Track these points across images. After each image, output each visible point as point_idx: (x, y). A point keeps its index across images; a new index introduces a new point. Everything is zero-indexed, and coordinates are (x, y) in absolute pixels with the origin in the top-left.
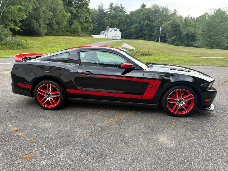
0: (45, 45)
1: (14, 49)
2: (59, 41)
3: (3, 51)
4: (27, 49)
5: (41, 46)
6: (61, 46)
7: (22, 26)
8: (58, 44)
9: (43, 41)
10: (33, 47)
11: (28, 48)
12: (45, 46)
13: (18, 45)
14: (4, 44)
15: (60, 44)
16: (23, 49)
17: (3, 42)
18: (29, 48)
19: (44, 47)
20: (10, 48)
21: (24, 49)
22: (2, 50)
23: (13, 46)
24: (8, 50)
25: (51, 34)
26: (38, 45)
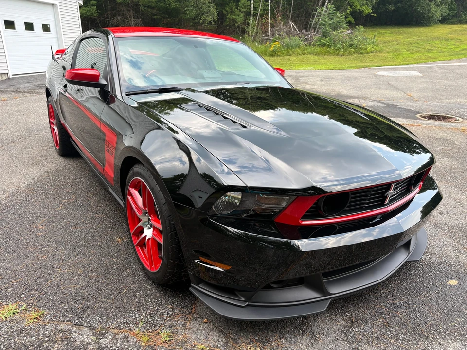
0: (416, 45)
1: (338, 55)
2: (459, 37)
3: (316, 57)
4: (366, 55)
5: (403, 47)
6: (456, 49)
7: (390, 5)
8: (453, 43)
9: (419, 37)
10: (380, 51)
11: (368, 53)
12: (412, 48)
13: (351, 45)
14: (323, 45)
15: (457, 44)
16: (356, 55)
17: (324, 41)
18: (372, 52)
19: (407, 50)
20: (330, 53)
21: (359, 54)
22: (316, 55)
23: (339, 49)
24: (325, 57)
25: (456, 20)
26: (397, 47)
